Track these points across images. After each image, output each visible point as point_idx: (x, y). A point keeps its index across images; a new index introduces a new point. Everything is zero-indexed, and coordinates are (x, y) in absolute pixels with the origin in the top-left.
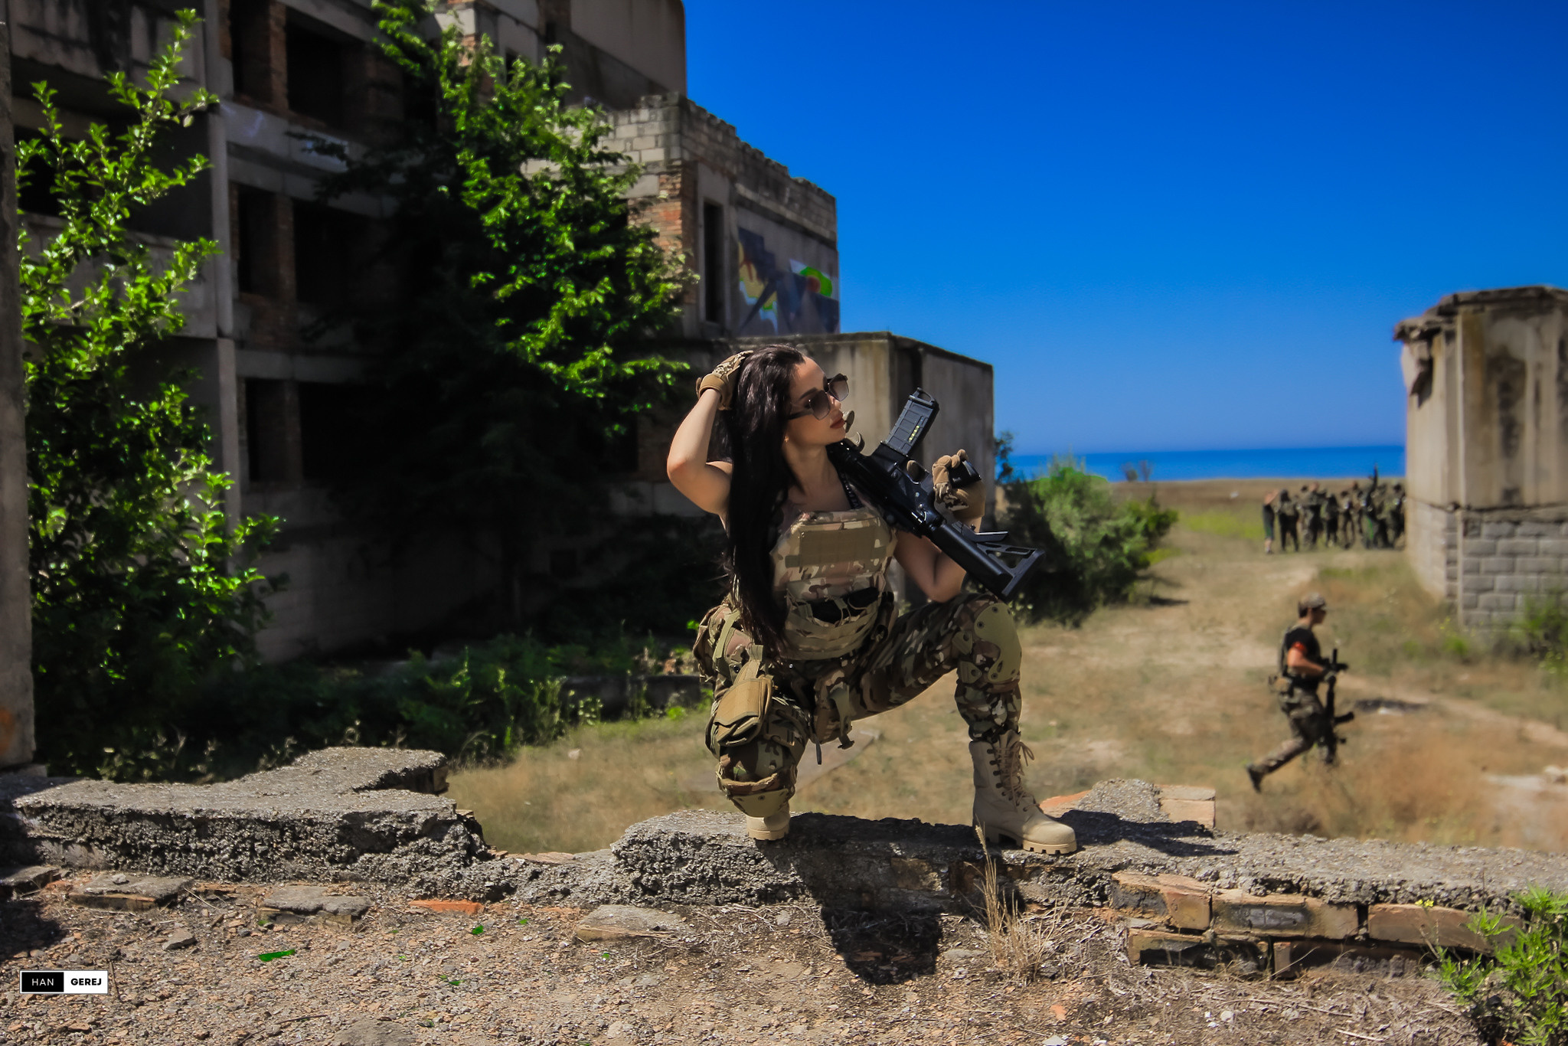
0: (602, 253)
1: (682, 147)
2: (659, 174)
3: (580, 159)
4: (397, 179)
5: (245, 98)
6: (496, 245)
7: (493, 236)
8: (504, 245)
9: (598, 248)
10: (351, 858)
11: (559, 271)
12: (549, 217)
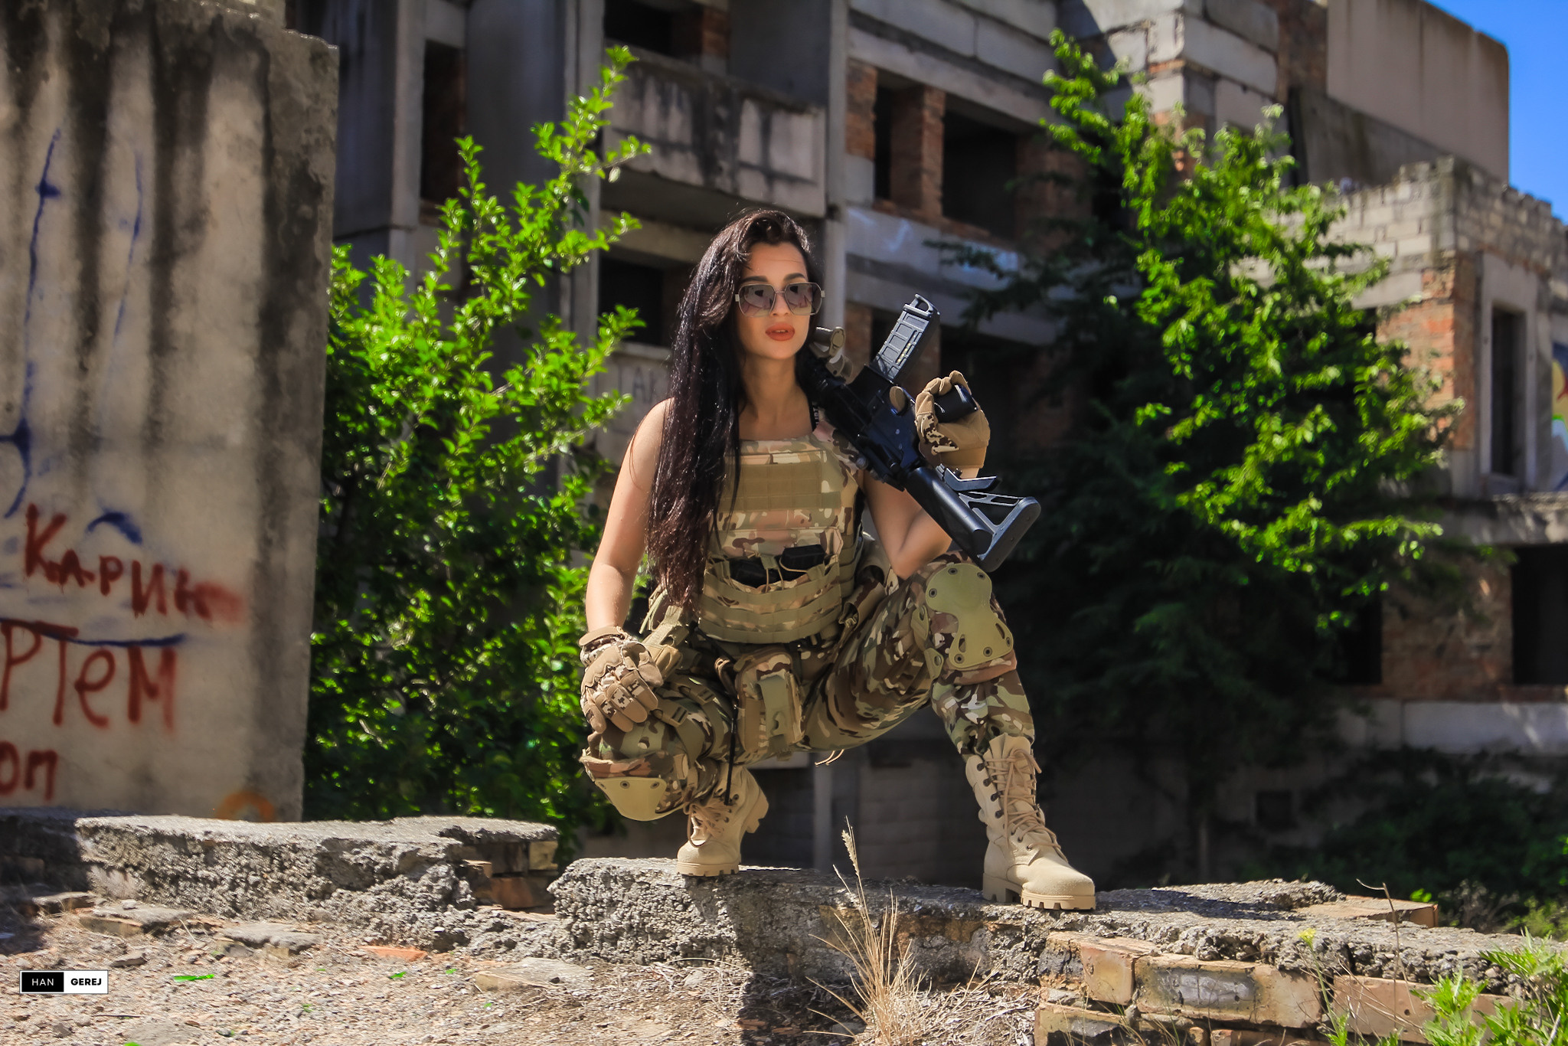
0: (1321, 377)
1: (1457, 232)
2: (1423, 271)
3: (1302, 252)
4: (1058, 293)
5: (888, 204)
6: (1178, 370)
7: (1174, 359)
8: (1188, 369)
9: (1317, 371)
10: (325, 894)
11: (1265, 405)
12: (1251, 333)
